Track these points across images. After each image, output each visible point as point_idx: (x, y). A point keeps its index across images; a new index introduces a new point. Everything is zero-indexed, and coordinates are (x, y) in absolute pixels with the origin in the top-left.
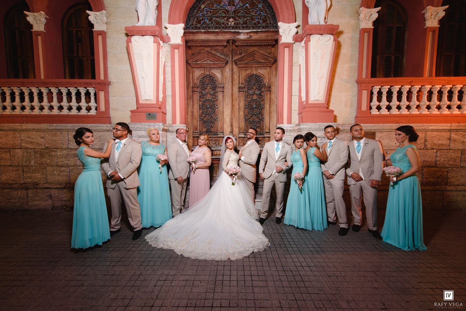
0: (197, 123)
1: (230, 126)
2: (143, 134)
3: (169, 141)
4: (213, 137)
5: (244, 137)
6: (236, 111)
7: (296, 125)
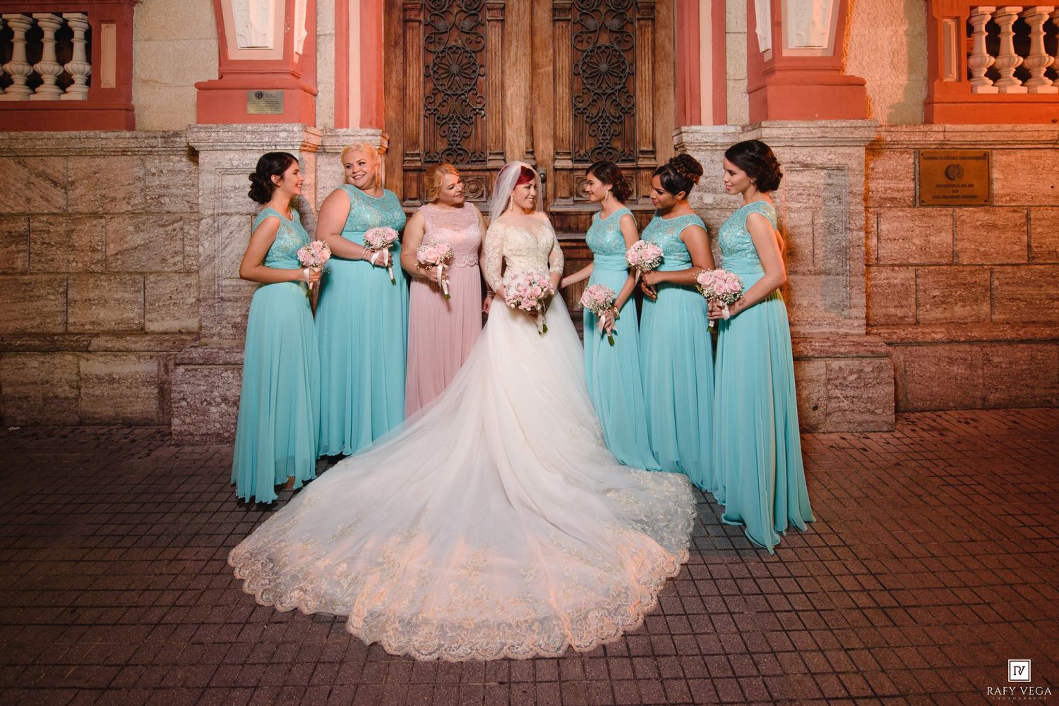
0: (418, 125)
1: (524, 133)
2: (235, 163)
3: (323, 185)
4: (470, 170)
5: (572, 170)
6: (544, 83)
7: (743, 127)
